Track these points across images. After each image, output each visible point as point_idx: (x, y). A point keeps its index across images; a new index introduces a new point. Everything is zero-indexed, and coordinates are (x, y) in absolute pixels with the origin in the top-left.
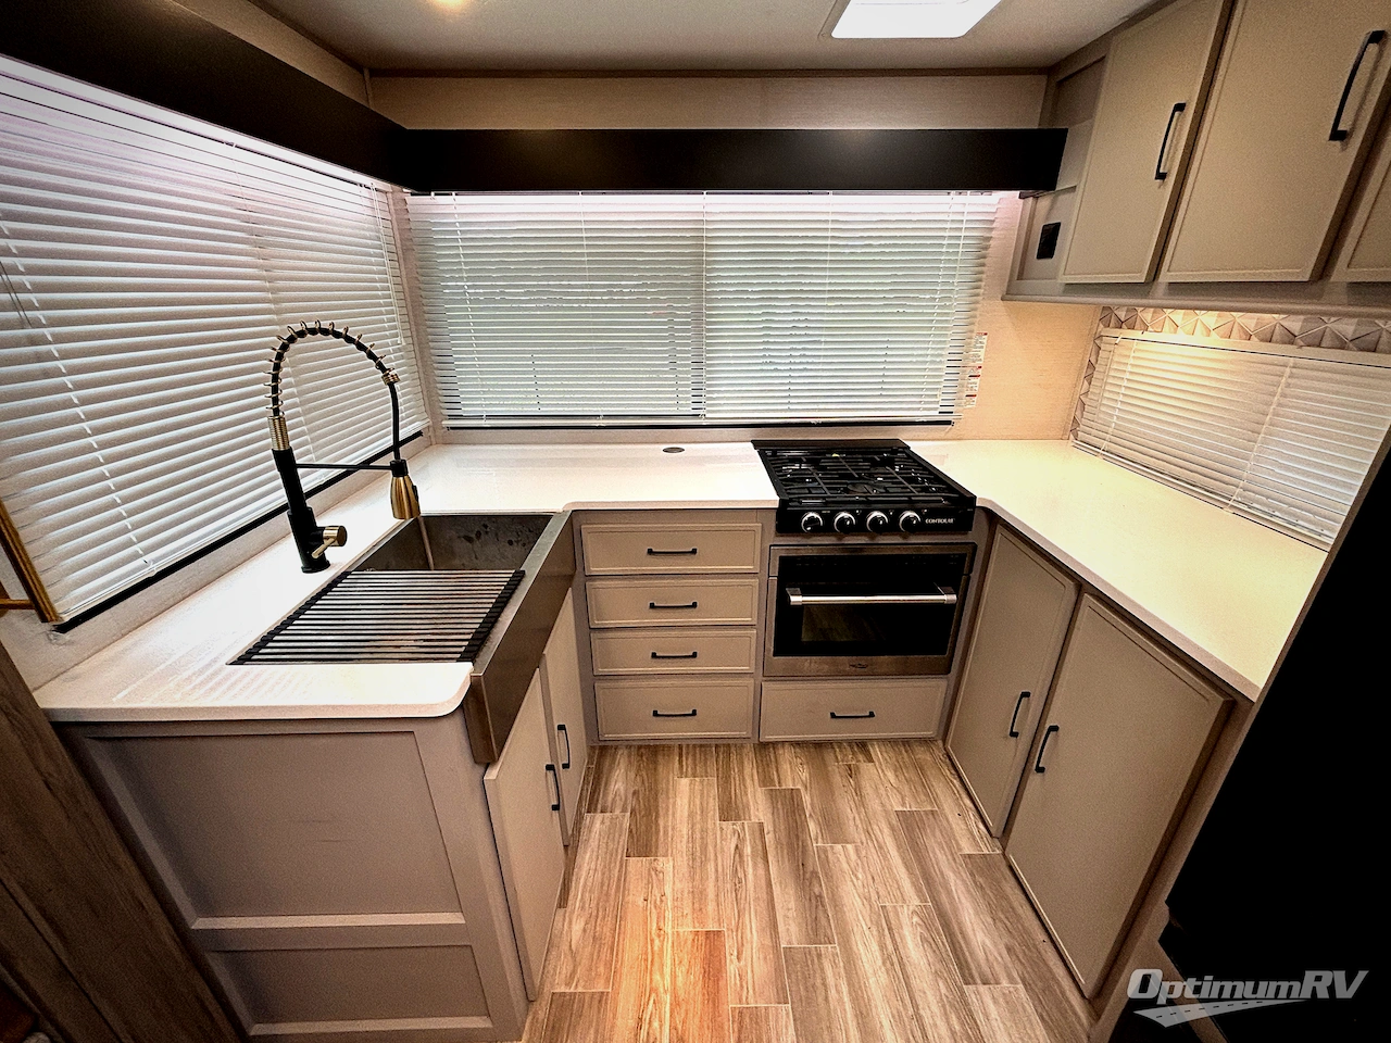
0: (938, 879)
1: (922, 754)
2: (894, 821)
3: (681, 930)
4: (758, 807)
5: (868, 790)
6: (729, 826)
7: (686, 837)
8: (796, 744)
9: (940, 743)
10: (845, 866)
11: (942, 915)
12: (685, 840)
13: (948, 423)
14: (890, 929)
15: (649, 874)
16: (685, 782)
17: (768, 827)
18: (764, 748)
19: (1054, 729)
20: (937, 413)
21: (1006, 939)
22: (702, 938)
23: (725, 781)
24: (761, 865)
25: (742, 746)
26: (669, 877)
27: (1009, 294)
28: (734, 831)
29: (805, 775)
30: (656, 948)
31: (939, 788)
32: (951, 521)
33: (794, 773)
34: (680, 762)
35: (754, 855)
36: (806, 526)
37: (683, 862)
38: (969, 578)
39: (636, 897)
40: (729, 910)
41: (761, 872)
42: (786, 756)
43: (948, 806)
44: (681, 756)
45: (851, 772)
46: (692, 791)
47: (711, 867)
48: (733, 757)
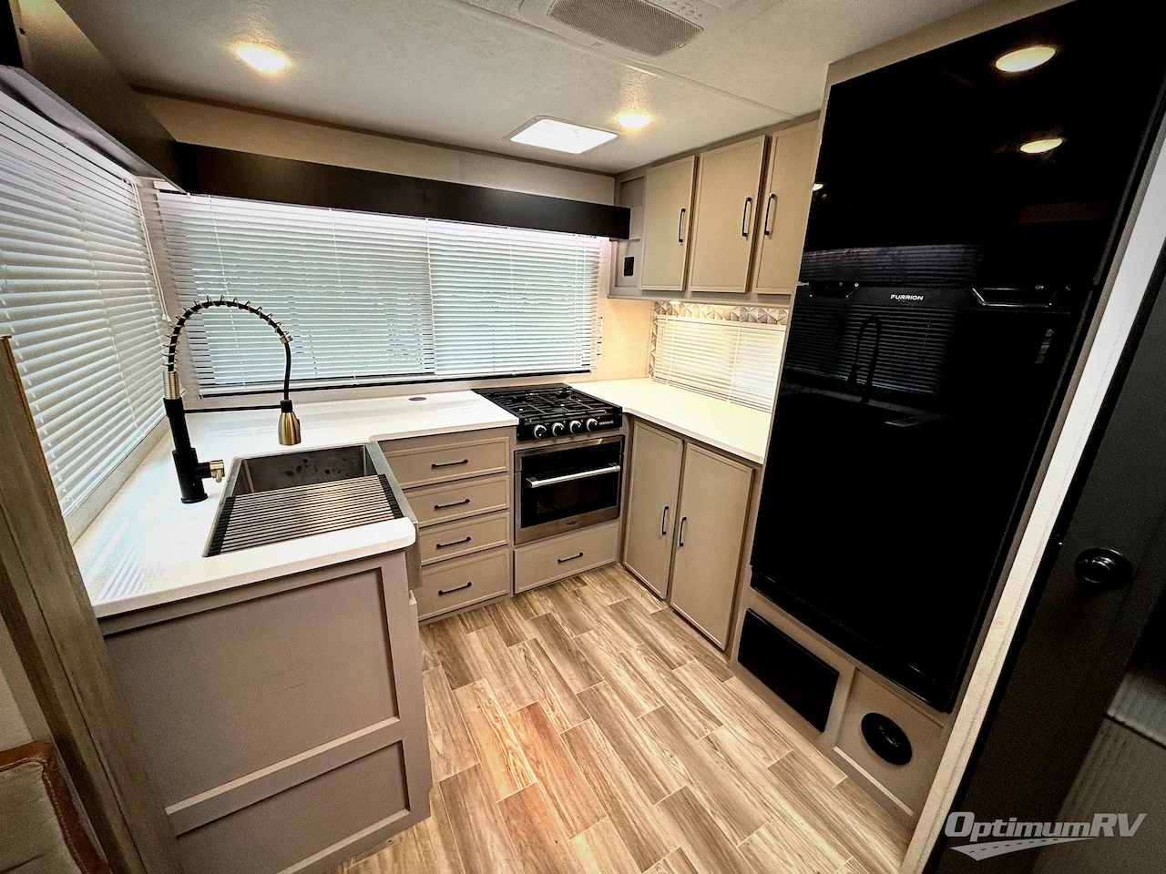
0: (642, 630)
1: (612, 573)
2: (610, 610)
3: (510, 713)
4: (529, 631)
5: (589, 599)
6: (515, 648)
7: (489, 664)
8: (536, 589)
9: (619, 564)
10: (593, 642)
11: (651, 645)
12: (489, 666)
13: (588, 371)
14: (628, 662)
15: (474, 693)
16: (473, 635)
17: (540, 639)
18: (518, 597)
19: (685, 519)
20: (580, 365)
21: (684, 643)
22: (526, 711)
23: (501, 624)
24: (543, 658)
25: (503, 602)
26: (488, 688)
27: (611, 295)
28: (520, 649)
29: (550, 604)
30: (500, 729)
31: (627, 587)
32: (612, 422)
33: (543, 605)
34: (464, 624)
35: (538, 657)
36: (538, 435)
37: (494, 678)
38: (623, 455)
39: (471, 709)
40: (537, 691)
41: (546, 663)
42: (534, 597)
43: (636, 595)
44: (462, 620)
45: (576, 594)
46: (481, 638)
47: (514, 674)
48: (501, 610)
